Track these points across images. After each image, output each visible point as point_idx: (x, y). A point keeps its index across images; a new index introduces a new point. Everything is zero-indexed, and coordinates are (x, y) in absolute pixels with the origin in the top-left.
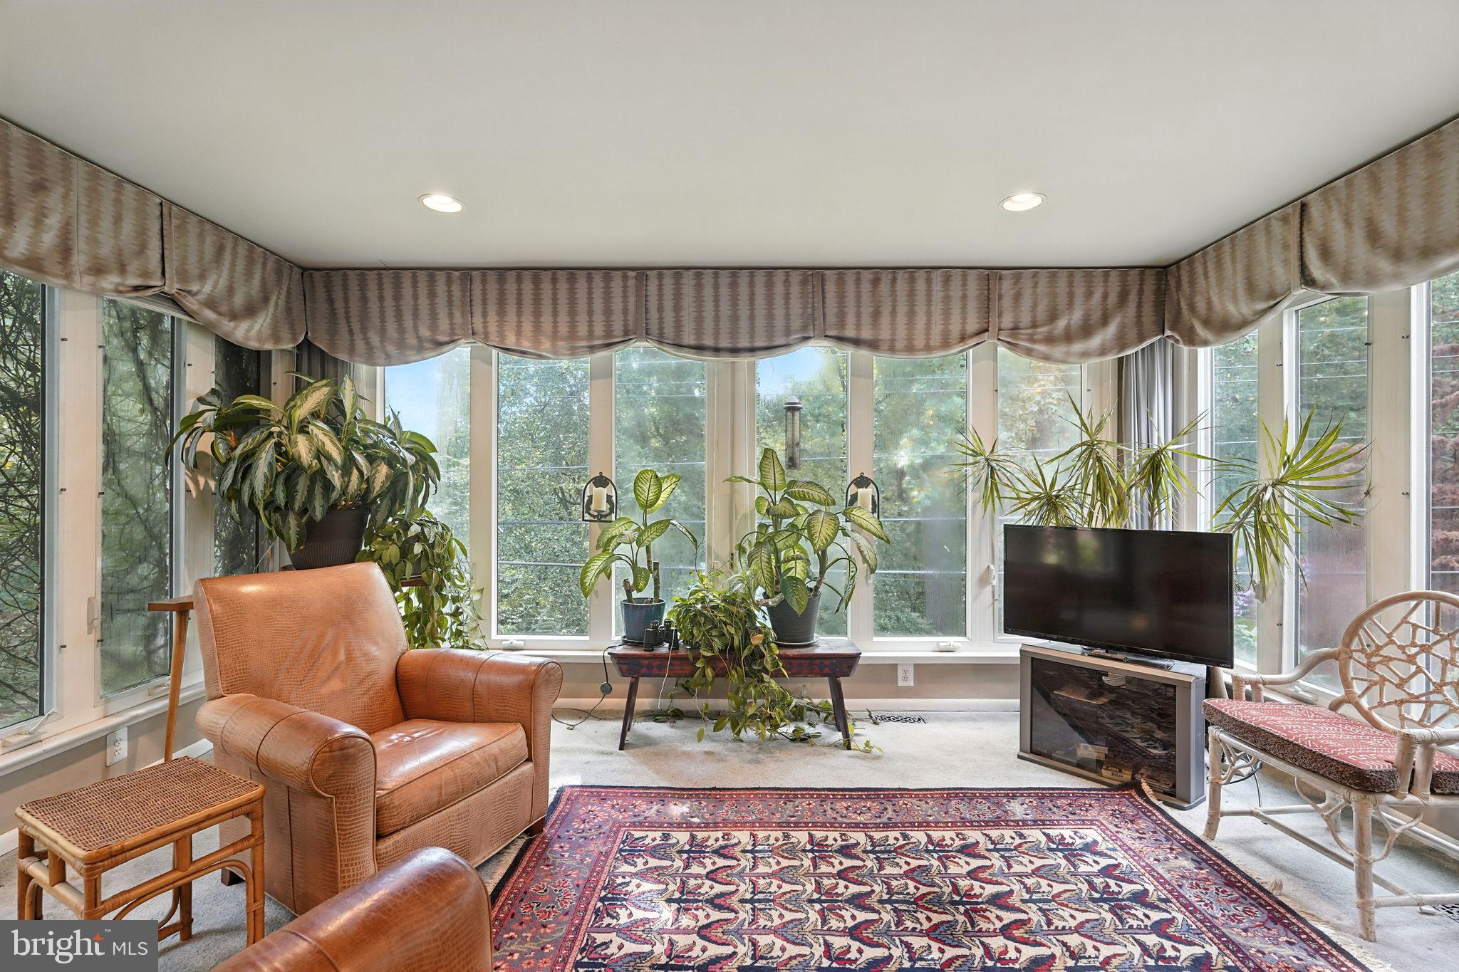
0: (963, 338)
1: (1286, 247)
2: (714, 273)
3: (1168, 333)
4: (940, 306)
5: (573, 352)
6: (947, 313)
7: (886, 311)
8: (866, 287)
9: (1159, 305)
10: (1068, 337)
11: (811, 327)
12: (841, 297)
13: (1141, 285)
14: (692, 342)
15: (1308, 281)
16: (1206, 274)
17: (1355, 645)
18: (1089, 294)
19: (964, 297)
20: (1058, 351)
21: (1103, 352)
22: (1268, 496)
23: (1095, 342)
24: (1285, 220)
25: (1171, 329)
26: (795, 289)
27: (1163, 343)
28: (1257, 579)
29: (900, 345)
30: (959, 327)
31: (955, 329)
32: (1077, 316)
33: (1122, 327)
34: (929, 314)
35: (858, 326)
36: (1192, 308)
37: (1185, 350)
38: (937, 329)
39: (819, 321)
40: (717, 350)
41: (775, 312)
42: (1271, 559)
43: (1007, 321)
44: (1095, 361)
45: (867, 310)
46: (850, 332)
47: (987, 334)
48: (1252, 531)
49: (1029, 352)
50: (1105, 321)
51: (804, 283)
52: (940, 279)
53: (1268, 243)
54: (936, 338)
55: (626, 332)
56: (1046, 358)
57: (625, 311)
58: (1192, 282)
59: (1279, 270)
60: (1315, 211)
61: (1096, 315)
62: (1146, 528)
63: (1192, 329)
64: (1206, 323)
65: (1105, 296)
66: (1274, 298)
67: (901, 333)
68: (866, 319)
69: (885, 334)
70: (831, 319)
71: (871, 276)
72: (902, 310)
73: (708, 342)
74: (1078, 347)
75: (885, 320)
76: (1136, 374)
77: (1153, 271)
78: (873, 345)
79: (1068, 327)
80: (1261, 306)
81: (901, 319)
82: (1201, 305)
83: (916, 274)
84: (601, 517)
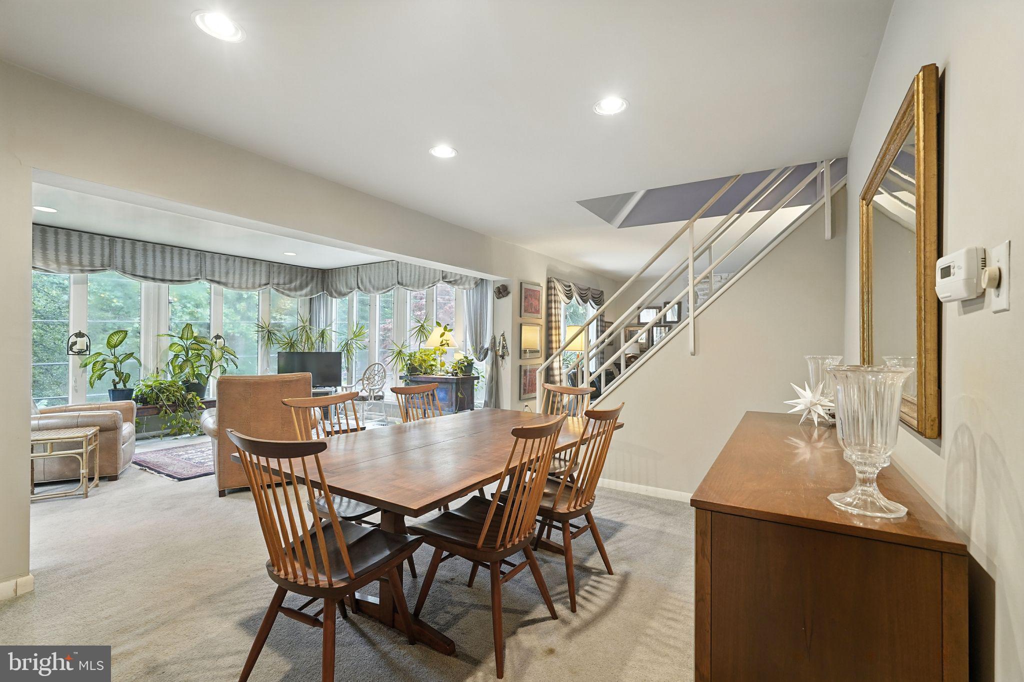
0: (260, 286)
1: (354, 277)
2: (153, 245)
3: (325, 292)
4: (252, 273)
5: (71, 271)
6: (254, 276)
7: (231, 272)
8: (223, 262)
9: (323, 282)
10: (295, 289)
11: (200, 275)
12: (213, 264)
13: (318, 275)
14: (141, 274)
15: (359, 288)
16: (336, 277)
17: (365, 377)
18: (302, 276)
19: (261, 271)
20: (293, 294)
21: (306, 295)
22: (349, 342)
23: (304, 292)
24: (354, 269)
25: (326, 291)
26: (192, 258)
27: (324, 294)
28: (347, 366)
29: (236, 285)
30: (259, 281)
31: (257, 282)
32: (298, 282)
33: (312, 287)
34: (248, 275)
35: (220, 276)
36: (332, 286)
37: (329, 298)
38: (251, 281)
39: (203, 273)
40: (154, 279)
41: (183, 266)
42: (350, 359)
43: (276, 281)
44: (303, 298)
45: (223, 270)
46: (217, 279)
47: (269, 285)
48: (346, 352)
49: (283, 293)
50: (307, 286)
51: (197, 256)
52: (252, 263)
53: (351, 275)
54: (250, 285)
55: (102, 265)
56: (288, 296)
57: (103, 255)
58: (332, 277)
59: (353, 282)
60: (360, 270)
61: (304, 283)
62: (318, 351)
63: (332, 292)
64: (336, 291)
65: (307, 277)
66: (352, 289)
67: (237, 281)
68: (223, 275)
69: (231, 281)
70: (208, 272)
71: (225, 258)
72: (237, 272)
73: (150, 275)
74: (299, 293)
75: (231, 275)
76: (315, 304)
77: (321, 271)
78: (225, 284)
79: (295, 286)
80: (349, 291)
81: (237, 276)
82: (334, 286)
83: (243, 260)
84: (80, 353)
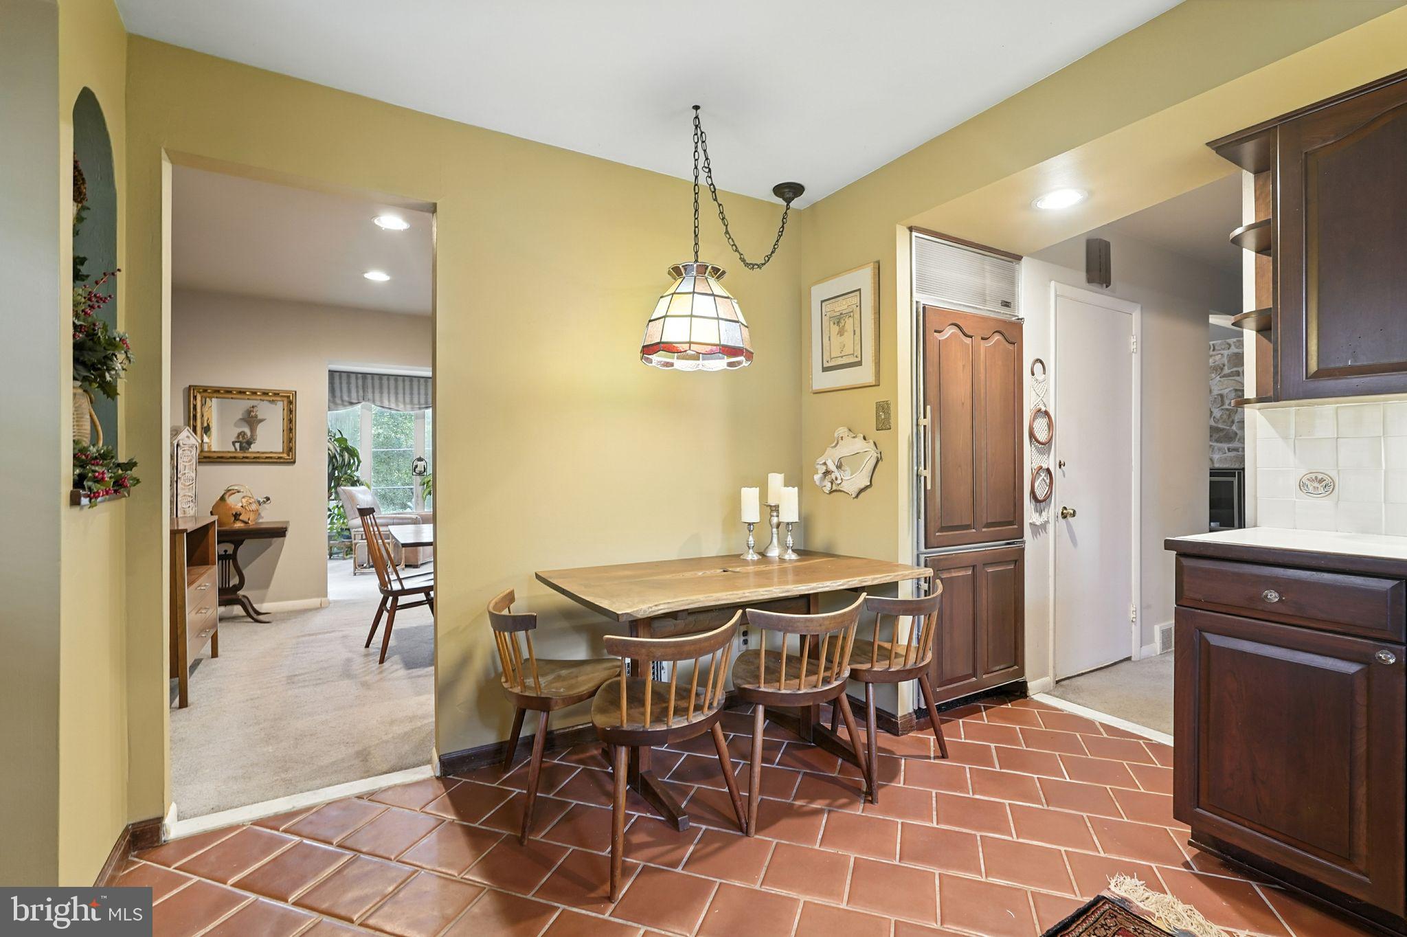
84: (420, 474)
